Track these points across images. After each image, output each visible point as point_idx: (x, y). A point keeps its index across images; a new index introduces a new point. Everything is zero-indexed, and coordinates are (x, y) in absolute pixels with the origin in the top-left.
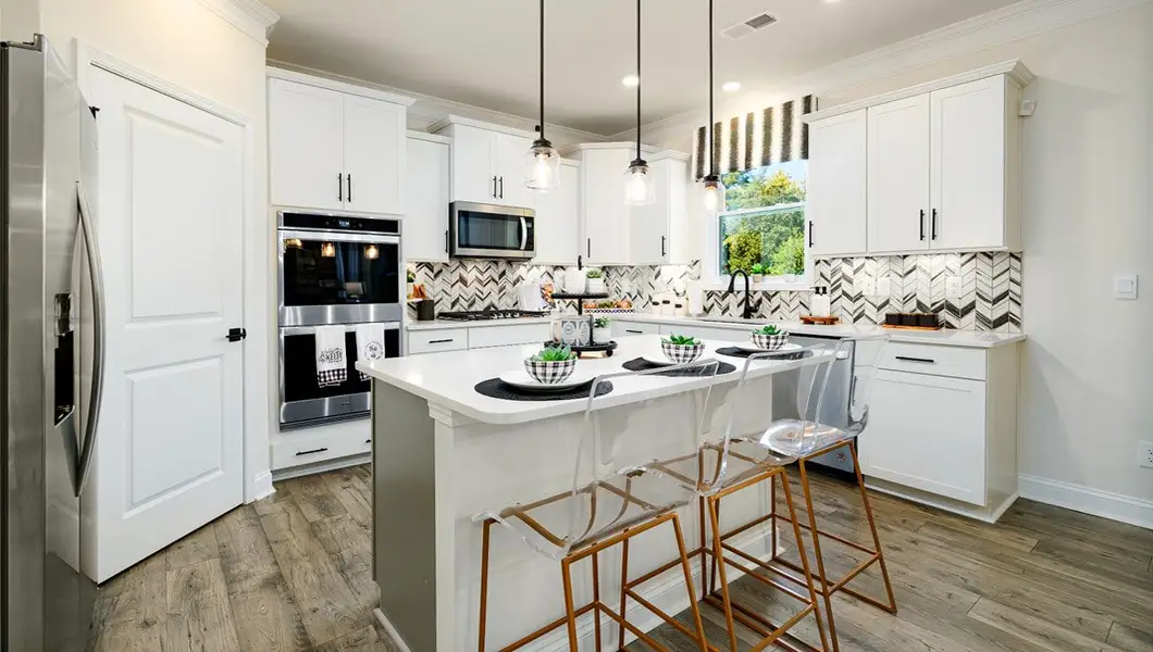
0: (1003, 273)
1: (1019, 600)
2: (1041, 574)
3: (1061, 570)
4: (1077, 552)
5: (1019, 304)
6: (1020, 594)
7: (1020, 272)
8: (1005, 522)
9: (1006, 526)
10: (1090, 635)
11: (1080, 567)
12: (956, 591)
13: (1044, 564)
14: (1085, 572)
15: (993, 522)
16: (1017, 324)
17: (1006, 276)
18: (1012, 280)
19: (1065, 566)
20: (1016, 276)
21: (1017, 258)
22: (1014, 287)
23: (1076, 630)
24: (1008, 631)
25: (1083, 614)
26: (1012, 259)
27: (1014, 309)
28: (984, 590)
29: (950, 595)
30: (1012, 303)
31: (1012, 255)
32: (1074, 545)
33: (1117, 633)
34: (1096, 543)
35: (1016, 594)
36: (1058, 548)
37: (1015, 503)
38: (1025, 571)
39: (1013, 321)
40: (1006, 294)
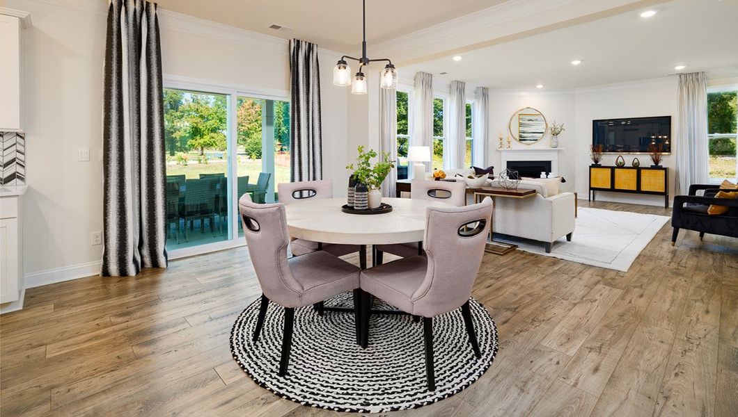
0: (11, 146)
1: (66, 335)
2: (67, 318)
3: (74, 311)
4: (74, 300)
5: (23, 167)
6: (65, 332)
7: (24, 146)
8: (27, 306)
9: (29, 307)
10: (105, 327)
11: (82, 304)
12: (29, 353)
13: (65, 313)
14: (84, 306)
15: (22, 308)
16: (22, 179)
17: (14, 148)
18: (18, 151)
19: (75, 308)
20: (21, 148)
21: (21, 137)
22: (19, 156)
23: (100, 329)
24: (73, 350)
25: (97, 322)
26: (18, 137)
27: (20, 170)
28: (45, 342)
29: (28, 357)
30: (18, 166)
31: (18, 135)
32: (73, 297)
33: (114, 320)
34: (80, 291)
35: (63, 333)
36: (67, 302)
37: (26, 293)
38: (58, 321)
39: (19, 177)
40: (13, 160)
